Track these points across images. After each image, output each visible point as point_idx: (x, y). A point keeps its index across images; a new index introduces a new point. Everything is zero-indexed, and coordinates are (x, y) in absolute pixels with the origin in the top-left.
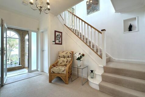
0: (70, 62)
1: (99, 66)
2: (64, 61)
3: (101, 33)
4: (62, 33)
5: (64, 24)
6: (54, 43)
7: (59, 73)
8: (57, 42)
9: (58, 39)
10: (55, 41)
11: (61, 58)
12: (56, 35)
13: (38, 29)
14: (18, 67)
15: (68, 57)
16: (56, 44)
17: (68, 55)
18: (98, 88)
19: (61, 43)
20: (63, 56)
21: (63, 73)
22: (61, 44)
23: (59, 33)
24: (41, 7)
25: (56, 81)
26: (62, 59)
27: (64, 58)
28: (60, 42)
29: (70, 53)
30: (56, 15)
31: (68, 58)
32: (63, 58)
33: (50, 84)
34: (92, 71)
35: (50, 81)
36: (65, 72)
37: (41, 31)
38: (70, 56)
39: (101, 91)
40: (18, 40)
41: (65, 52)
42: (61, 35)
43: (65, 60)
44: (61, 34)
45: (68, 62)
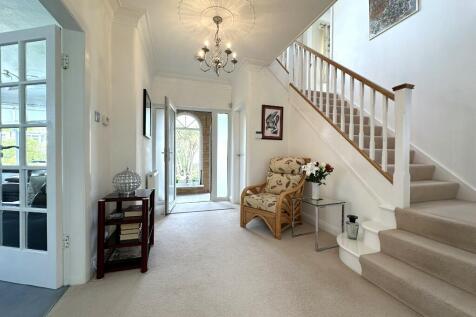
0: (294, 185)
1: (382, 206)
2: (280, 183)
3: (392, 98)
4: (281, 108)
5: (291, 85)
6: (260, 136)
7: (260, 209)
8: (268, 133)
9: (271, 125)
10: (263, 132)
11: (275, 175)
12: (266, 117)
13: (231, 105)
14: (199, 188)
15: (293, 172)
16: (264, 138)
17: (293, 168)
18: (358, 269)
19: (278, 135)
20: (280, 169)
21: (269, 209)
22: (280, 138)
23: (275, 111)
24: (217, 62)
25: (257, 228)
26: (277, 177)
27: (282, 174)
28: (275, 133)
29: (298, 163)
30: (268, 65)
31: (291, 177)
32: (279, 175)
33: (241, 229)
34: (353, 219)
35: (243, 224)
36: (273, 209)
37: (236, 109)
38: (297, 171)
39: (365, 279)
40: (198, 132)
41: (286, 160)
42: (279, 114)
43: (284, 180)
44: (279, 111)
45: (291, 185)
